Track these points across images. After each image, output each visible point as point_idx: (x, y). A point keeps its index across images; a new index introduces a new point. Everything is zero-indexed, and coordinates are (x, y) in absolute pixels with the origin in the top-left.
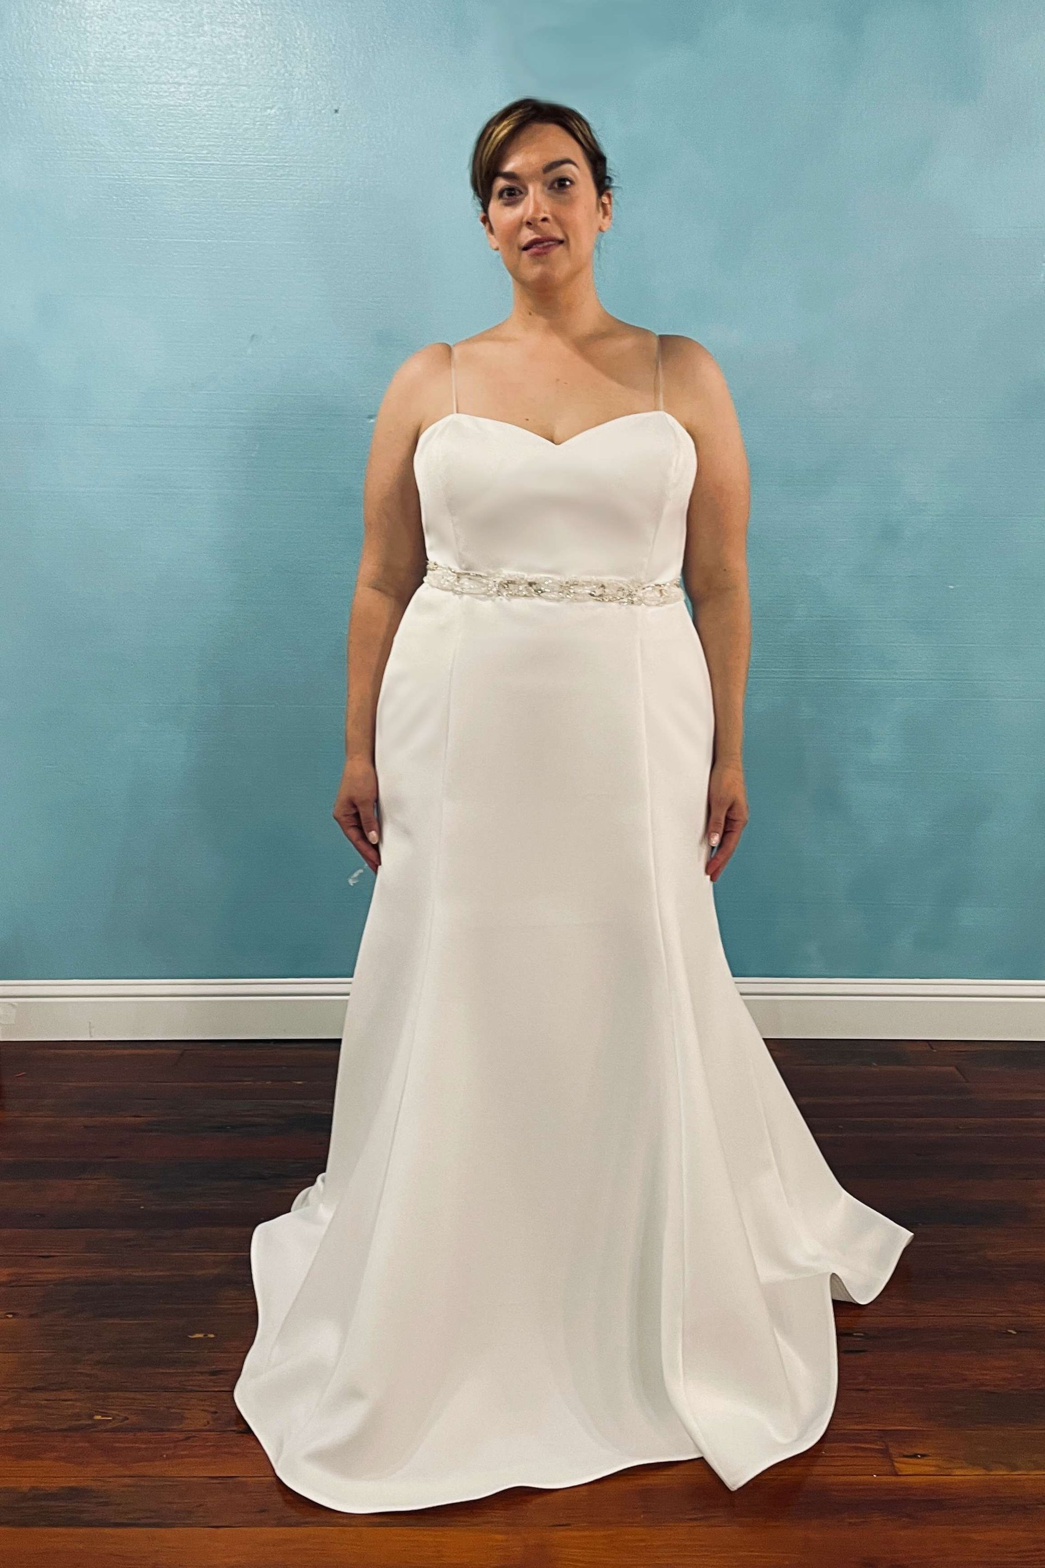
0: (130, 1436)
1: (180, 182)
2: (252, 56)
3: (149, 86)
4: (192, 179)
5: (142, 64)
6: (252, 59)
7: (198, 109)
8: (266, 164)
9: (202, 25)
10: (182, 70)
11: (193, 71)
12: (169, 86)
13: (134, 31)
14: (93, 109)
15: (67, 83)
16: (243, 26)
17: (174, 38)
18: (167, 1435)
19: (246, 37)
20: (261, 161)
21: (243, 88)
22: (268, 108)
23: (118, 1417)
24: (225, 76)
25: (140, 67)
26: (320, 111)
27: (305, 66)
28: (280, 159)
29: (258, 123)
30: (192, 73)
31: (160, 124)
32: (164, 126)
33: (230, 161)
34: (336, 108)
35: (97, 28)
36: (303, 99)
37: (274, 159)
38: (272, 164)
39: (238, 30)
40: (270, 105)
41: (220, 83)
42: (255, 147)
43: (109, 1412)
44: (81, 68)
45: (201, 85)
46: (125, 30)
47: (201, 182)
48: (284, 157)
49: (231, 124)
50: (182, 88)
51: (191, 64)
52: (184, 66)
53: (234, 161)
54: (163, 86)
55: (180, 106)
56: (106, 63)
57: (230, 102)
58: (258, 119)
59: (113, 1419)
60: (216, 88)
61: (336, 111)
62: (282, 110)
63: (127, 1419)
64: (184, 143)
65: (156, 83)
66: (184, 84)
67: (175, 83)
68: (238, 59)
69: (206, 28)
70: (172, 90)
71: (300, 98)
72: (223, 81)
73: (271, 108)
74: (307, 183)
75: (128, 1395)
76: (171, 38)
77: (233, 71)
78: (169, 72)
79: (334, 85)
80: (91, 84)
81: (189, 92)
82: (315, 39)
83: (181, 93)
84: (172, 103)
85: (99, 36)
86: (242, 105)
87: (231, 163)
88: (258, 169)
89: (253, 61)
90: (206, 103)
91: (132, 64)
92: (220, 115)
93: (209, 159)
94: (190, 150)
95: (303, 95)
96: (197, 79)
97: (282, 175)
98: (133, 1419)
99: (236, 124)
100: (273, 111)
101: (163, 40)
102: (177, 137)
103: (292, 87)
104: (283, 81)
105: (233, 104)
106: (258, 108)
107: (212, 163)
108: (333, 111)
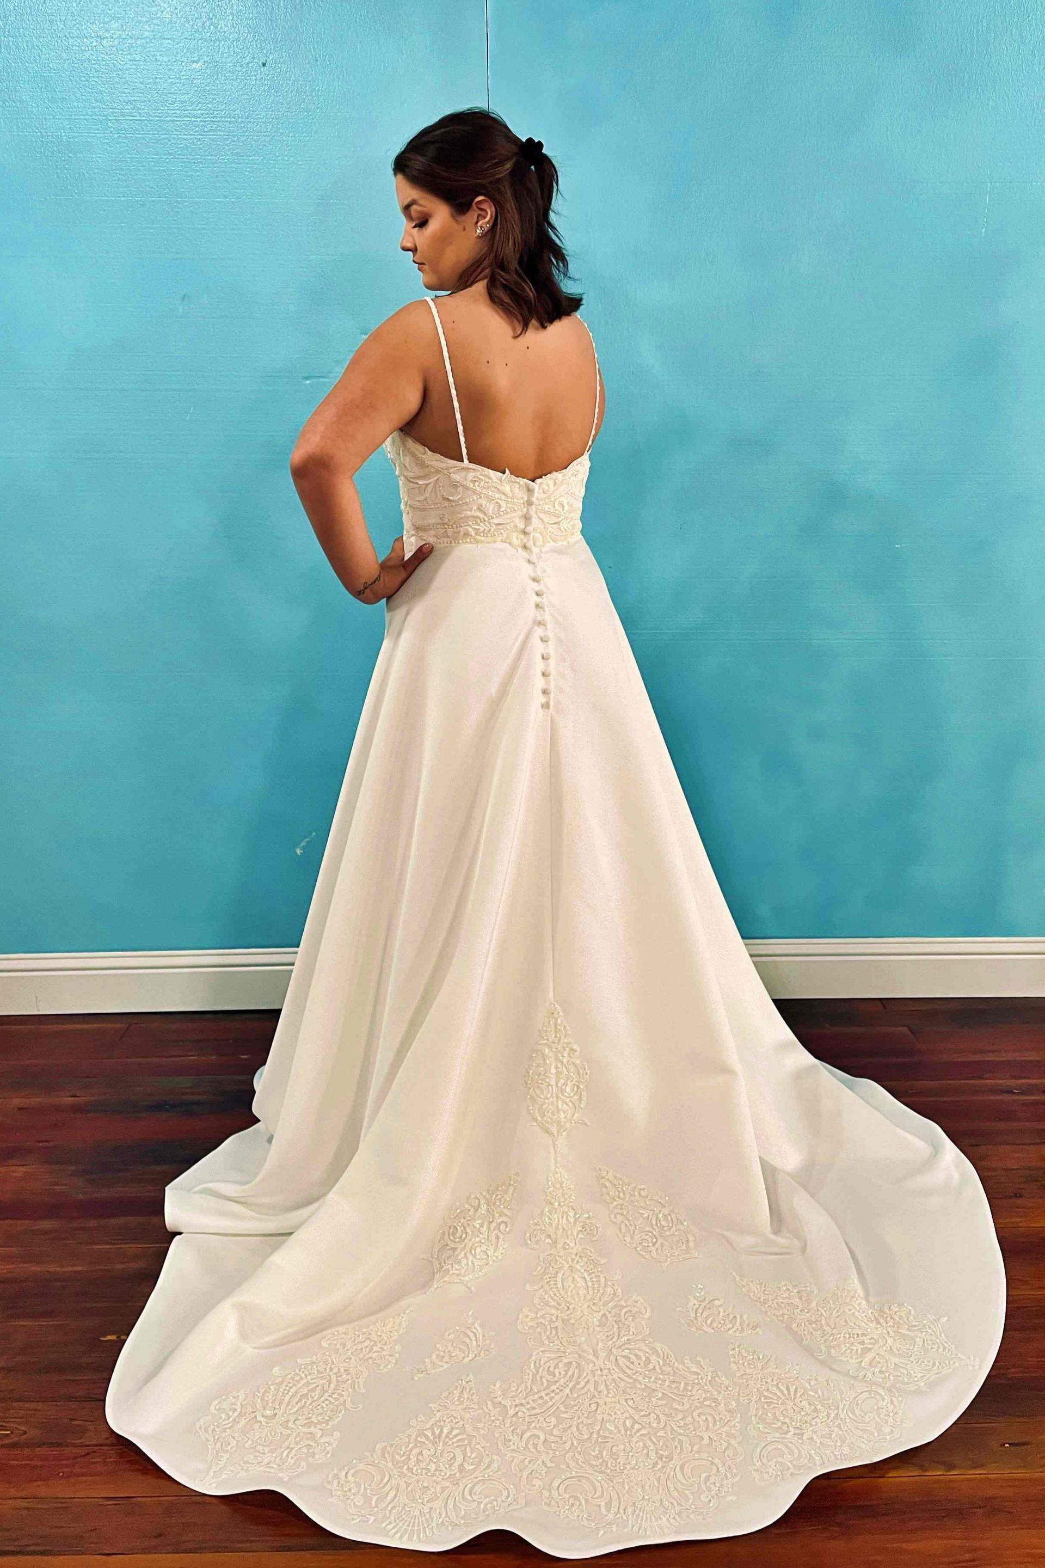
0: (26, 1451)
1: (103, 139)
2: (176, 8)
3: (71, 40)
4: (116, 136)
5: (63, 17)
6: (176, 11)
7: (123, 63)
8: (193, 119)
10: (106, 23)
11: (114, 25)
12: (91, 40)
14: (13, 64)
18: (67, 1450)
20: (188, 117)
21: (167, 41)
22: (194, 62)
23: (17, 1432)
24: (148, 29)
25: (61, 20)
27: (231, 18)
28: (208, 114)
29: (184, 77)
30: (114, 26)
33: (155, 116)
34: (264, 62)
36: (230, 52)
37: (202, 114)
38: (199, 119)
40: (196, 59)
41: (144, 36)
42: (182, 102)
43: (8, 1425)
45: (124, 39)
47: (125, 139)
48: (211, 112)
49: (156, 78)
50: (104, 42)
51: (113, 18)
52: (106, 20)
53: (160, 117)
54: (85, 40)
55: (103, 61)
57: (154, 56)
58: (183, 73)
59: (12, 1433)
60: (140, 42)
61: (264, 65)
62: (209, 63)
63: (25, 1433)
64: (108, 98)
65: (77, 37)
66: (107, 38)
67: (97, 37)
68: (162, 12)
70: (95, 43)
71: (226, 51)
72: (146, 34)
73: (196, 62)
74: (236, 139)
75: (27, 1405)
77: (157, 24)
78: (91, 26)
79: (262, 37)
81: (112, 46)
83: (104, 47)
84: (94, 57)
86: (166, 59)
87: (157, 119)
88: (184, 124)
89: (177, 14)
90: (129, 57)
91: (53, 18)
92: (144, 69)
93: (135, 114)
94: (114, 105)
95: (229, 47)
96: (118, 33)
97: (211, 131)
98: (34, 1433)
99: (161, 79)
100: (199, 65)
102: (101, 92)
103: (218, 40)
104: (209, 34)
105: (158, 58)
106: (183, 62)
107: (138, 118)
108: (261, 65)
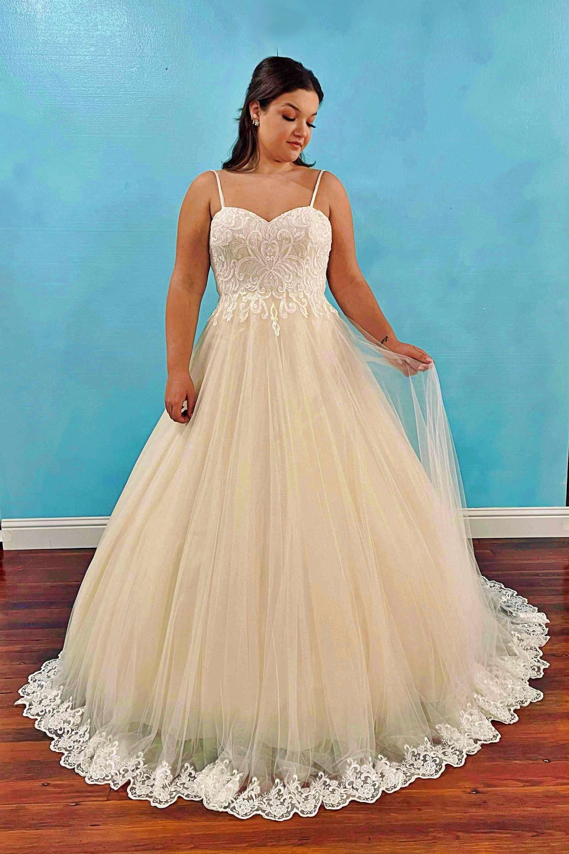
1: (87, 105)
2: (123, 41)
3: (72, 57)
4: (93, 105)
5: (66, 46)
6: (123, 43)
7: (96, 68)
8: (131, 96)
9: (97, 26)
10: (88, 48)
11: (92, 49)
12: (81, 57)
13: (62, 29)
15: (28, 56)
16: (118, 26)
17: (83, 32)
19: (119, 31)
20: (128, 95)
21: (118, 57)
22: (131, 68)
24: (109, 51)
25: (65, 47)
26: (159, 69)
27: (150, 46)
28: (138, 93)
29: (127, 75)
31: (77, 76)
32: (78, 77)
34: (166, 67)
35: (43, 28)
36: (149, 63)
37: (136, 94)
38: (134, 96)
39: (116, 28)
40: (133, 66)
42: (125, 88)
44: (35, 48)
45: (97, 56)
46: (57, 28)
47: (97, 106)
49: (113, 76)
50: (87, 58)
51: (92, 45)
53: (115, 95)
54: (77, 57)
55: (86, 67)
56: (48, 45)
57: (112, 65)
58: (127, 73)
60: (105, 58)
61: (167, 69)
62: (139, 68)
64: (89, 86)
65: (74, 55)
66: (88, 55)
67: (84, 55)
68: (116, 43)
69: (99, 27)
70: (82, 59)
71: (147, 62)
72: (108, 54)
73: (133, 68)
74: (152, 106)
76: (82, 32)
77: (113, 49)
78: (80, 49)
79: (165, 55)
80: (40, 56)
81: (92, 60)
82: (155, 32)
83: (87, 60)
84: (82, 65)
85: (44, 31)
86: (118, 66)
87: (113, 96)
88: (127, 99)
90: (99, 65)
91: (61, 46)
92: (107, 71)
93: (102, 94)
94: (93, 89)
95: (149, 61)
96: (95, 53)
97: (139, 102)
99: (115, 76)
100: (134, 69)
101: (77, 33)
102: (85, 83)
103: (144, 57)
104: (139, 54)
105: (114, 66)
106: (126, 67)
107: (104, 95)
108: (165, 69)
